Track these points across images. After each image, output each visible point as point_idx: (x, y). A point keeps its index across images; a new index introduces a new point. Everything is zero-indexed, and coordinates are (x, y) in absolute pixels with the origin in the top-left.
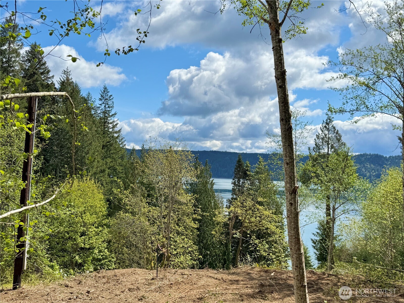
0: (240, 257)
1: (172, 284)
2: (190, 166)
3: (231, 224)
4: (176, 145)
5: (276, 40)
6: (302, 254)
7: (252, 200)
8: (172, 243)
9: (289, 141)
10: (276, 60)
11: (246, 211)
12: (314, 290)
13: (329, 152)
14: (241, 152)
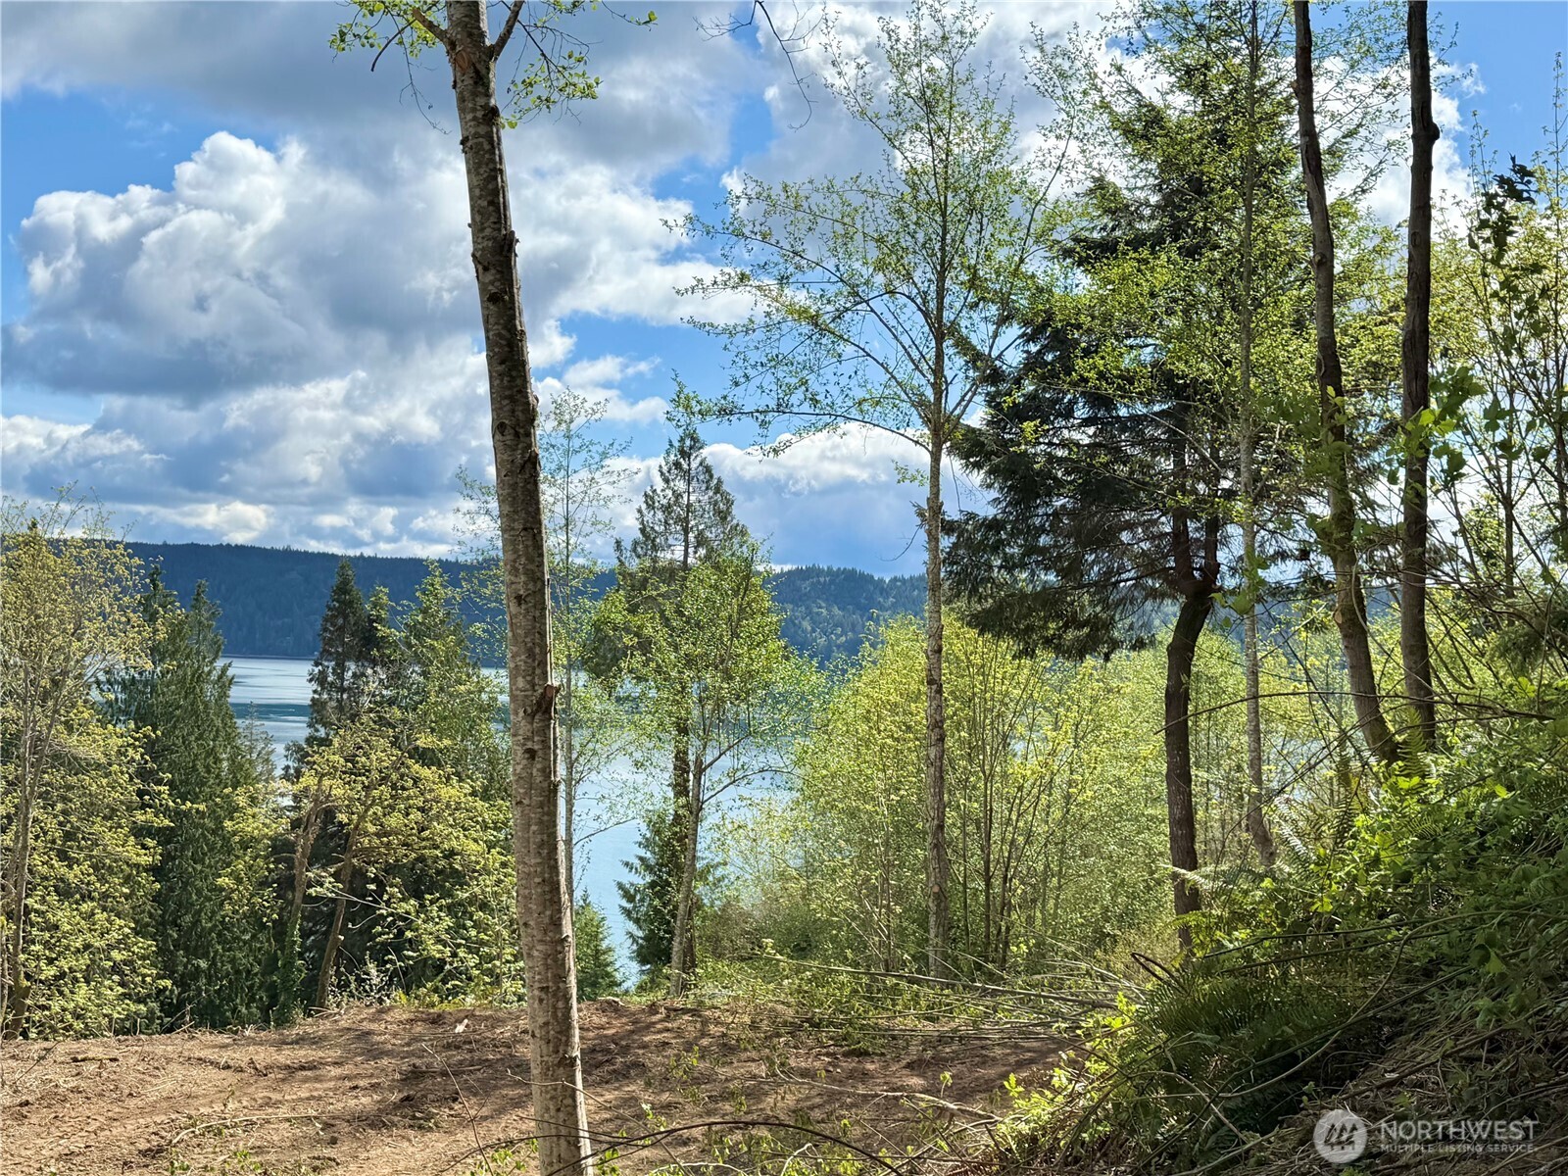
0: (338, 974)
1: (27, 1103)
2: (121, 608)
3: (304, 842)
4: (55, 518)
5: (474, 110)
6: (565, 939)
7: (393, 744)
8: (35, 932)
9: (528, 513)
10: (477, 192)
11: (366, 788)
12: (614, 1071)
13: (689, 560)
14: (352, 553)
